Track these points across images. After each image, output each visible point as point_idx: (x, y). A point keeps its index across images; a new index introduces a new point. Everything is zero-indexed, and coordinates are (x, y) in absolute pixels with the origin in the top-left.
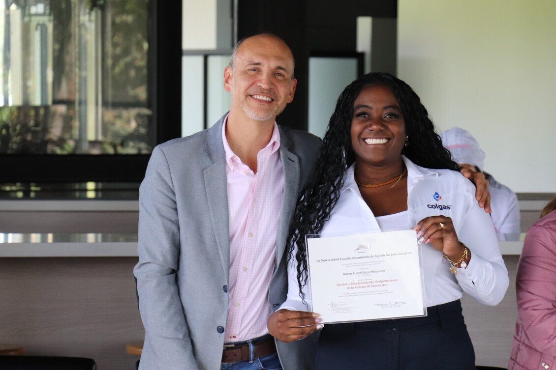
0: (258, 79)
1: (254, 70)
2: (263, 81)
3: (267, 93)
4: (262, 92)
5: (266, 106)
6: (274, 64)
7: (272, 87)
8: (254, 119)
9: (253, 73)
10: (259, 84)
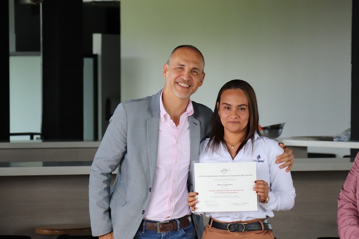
0: (182, 74)
1: (181, 68)
2: (185, 76)
3: (186, 83)
4: (184, 82)
5: (186, 90)
6: (192, 66)
7: (190, 79)
8: (178, 97)
9: (180, 70)
10: (182, 77)
